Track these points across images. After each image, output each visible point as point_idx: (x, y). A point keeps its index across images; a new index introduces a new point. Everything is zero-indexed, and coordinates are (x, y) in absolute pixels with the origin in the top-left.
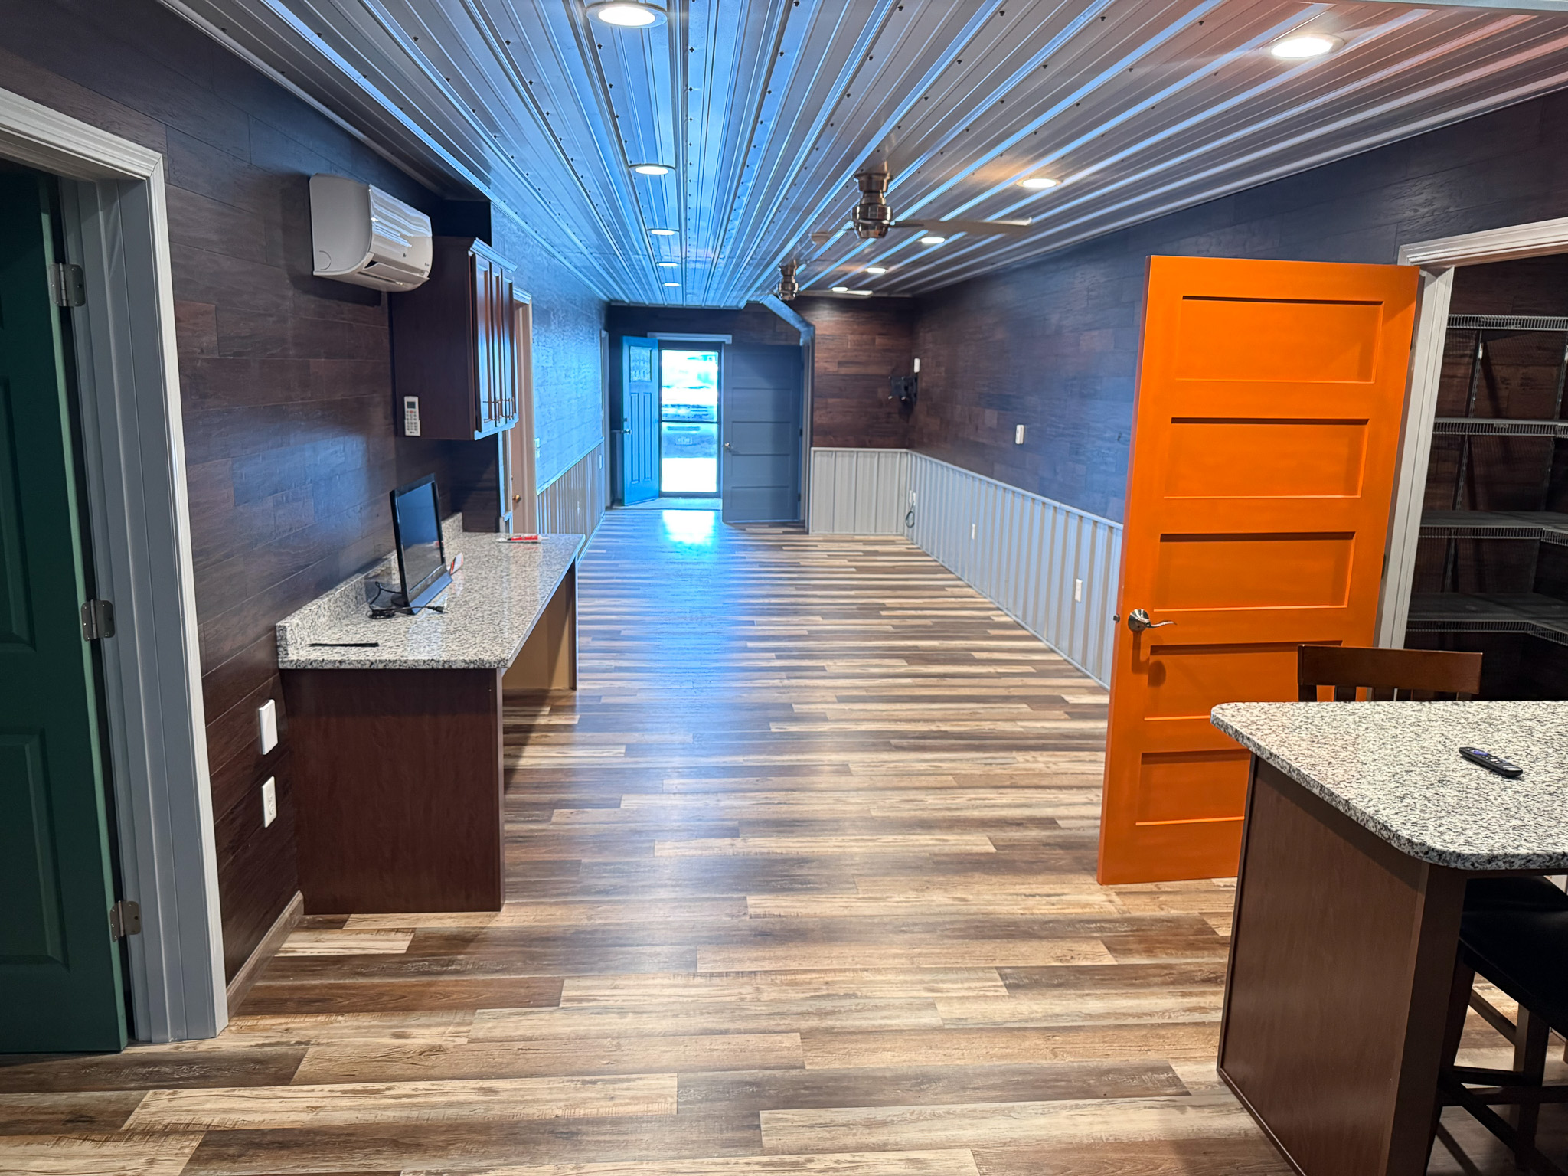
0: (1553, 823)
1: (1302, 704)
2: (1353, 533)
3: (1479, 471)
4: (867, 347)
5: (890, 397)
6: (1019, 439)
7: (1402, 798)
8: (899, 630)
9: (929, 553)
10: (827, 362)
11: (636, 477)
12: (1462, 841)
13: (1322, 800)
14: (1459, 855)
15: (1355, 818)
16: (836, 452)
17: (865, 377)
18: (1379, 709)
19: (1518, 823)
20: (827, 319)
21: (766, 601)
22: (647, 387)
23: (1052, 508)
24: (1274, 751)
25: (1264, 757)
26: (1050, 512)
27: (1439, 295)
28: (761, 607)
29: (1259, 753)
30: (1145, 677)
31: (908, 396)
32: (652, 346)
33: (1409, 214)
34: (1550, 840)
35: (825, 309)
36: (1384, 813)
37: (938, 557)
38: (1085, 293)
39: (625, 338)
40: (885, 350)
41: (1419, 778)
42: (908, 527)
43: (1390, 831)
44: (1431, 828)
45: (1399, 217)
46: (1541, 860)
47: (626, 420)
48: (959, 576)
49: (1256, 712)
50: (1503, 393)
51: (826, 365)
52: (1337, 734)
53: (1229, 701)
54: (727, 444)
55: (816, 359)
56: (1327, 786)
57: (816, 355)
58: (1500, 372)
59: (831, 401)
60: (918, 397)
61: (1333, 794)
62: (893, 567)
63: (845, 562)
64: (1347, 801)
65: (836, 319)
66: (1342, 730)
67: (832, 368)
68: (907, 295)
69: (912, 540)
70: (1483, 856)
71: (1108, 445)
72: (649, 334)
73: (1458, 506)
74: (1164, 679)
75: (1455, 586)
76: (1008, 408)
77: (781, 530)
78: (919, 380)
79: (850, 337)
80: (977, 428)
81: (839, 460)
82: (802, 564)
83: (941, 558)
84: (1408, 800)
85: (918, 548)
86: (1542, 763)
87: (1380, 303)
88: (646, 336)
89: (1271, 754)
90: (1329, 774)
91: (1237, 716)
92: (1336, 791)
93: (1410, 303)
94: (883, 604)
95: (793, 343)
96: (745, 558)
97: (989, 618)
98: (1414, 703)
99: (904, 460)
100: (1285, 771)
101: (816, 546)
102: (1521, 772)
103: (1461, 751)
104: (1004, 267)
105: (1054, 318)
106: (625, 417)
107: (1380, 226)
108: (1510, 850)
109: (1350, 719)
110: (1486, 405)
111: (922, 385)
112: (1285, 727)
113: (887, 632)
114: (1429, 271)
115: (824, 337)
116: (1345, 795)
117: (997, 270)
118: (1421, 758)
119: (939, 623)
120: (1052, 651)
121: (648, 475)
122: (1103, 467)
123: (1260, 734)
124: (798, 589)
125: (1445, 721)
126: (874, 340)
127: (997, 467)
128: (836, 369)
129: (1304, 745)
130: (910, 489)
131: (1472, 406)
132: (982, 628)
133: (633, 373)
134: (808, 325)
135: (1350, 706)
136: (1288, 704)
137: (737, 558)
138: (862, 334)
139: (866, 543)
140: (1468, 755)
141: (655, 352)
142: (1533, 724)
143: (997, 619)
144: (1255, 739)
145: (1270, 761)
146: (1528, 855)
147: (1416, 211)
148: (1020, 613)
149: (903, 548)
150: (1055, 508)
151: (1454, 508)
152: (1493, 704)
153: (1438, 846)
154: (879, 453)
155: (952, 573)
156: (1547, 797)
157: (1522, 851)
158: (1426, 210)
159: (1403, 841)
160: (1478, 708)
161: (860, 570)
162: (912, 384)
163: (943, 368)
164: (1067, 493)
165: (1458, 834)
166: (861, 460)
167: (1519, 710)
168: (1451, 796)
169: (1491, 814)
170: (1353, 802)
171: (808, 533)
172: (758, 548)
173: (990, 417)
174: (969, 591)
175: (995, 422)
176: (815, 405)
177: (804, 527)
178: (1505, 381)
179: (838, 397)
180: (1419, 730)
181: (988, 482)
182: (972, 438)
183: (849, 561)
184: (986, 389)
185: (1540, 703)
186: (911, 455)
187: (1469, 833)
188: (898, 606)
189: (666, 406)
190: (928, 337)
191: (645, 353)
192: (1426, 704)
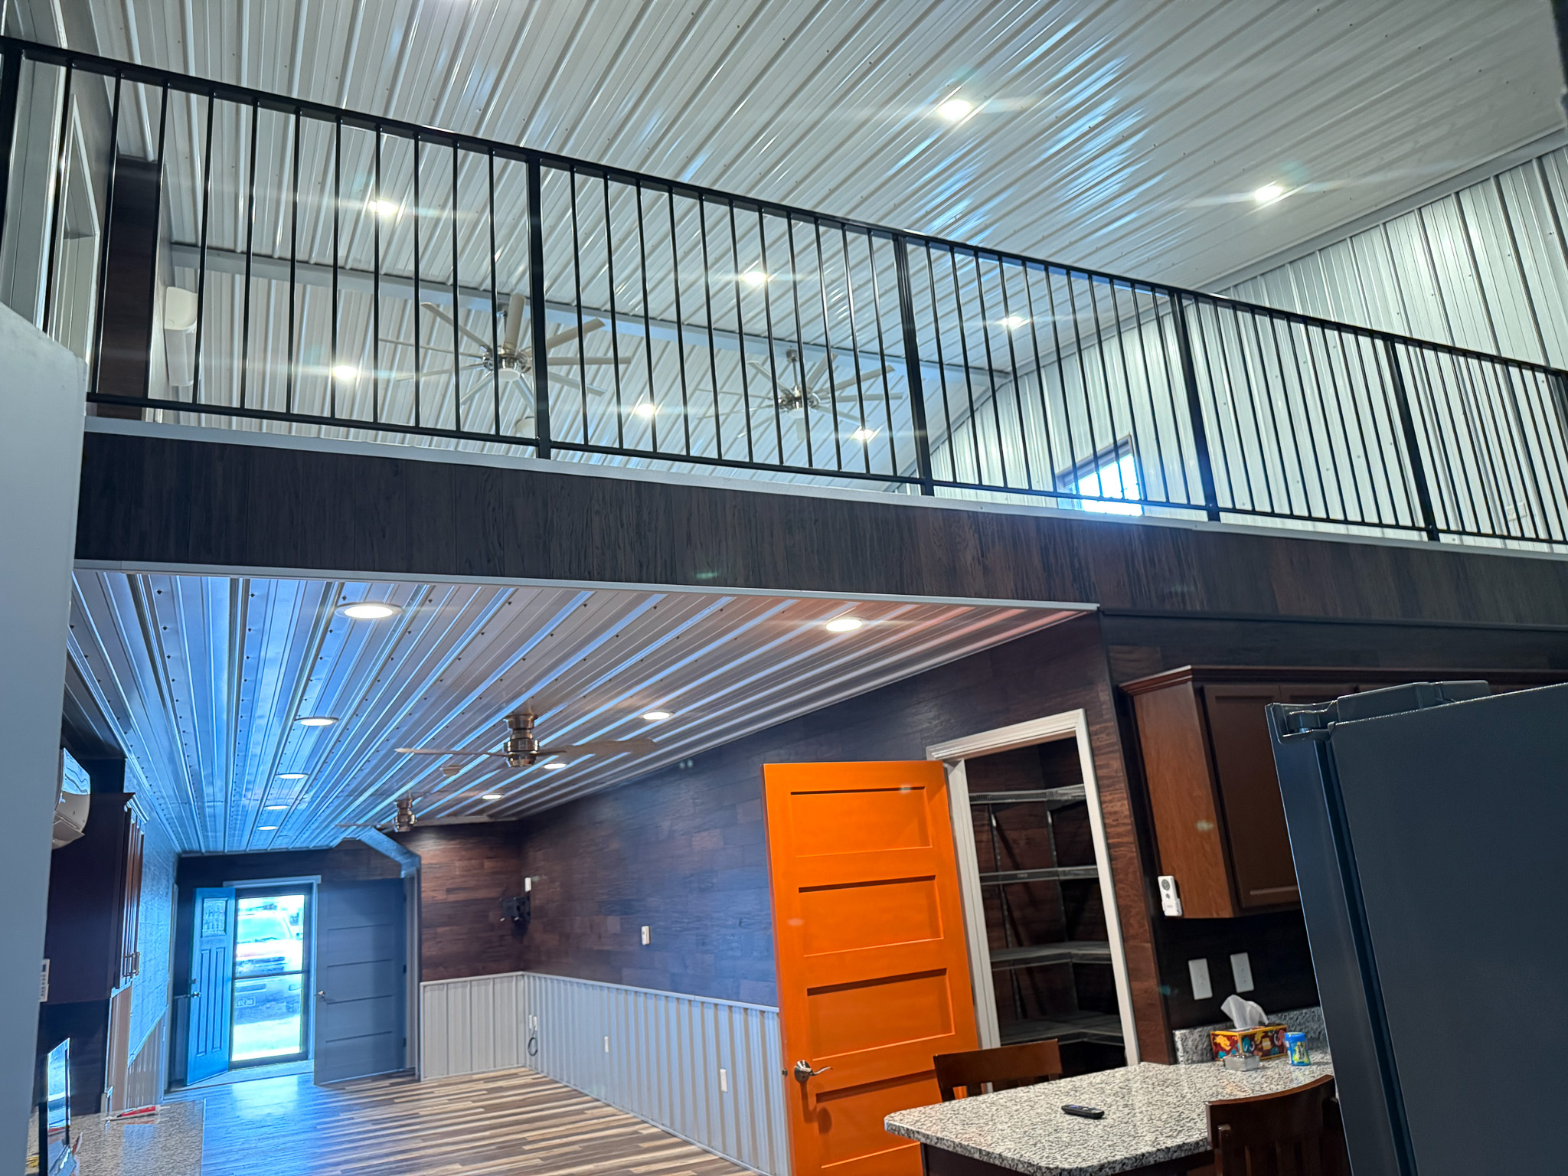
0: (1131, 1138)
1: (947, 1103)
2: (945, 970)
3: (1017, 914)
4: (476, 872)
5: (502, 920)
6: (645, 940)
7: (1035, 1145)
8: (548, 1162)
9: (558, 1079)
10: (434, 891)
11: (202, 1049)
12: (1080, 1160)
13: (982, 1161)
14: (1081, 1169)
15: (1008, 1167)
16: (448, 984)
17: (475, 901)
18: (1001, 1096)
19: (1110, 1143)
20: (434, 848)
21: (392, 1159)
22: (220, 941)
23: (687, 1002)
24: (939, 1135)
25: (933, 1143)
26: (685, 1007)
27: (958, 778)
28: (387, 1167)
29: (928, 1142)
30: (816, 1125)
31: (520, 916)
32: (229, 896)
33: (926, 725)
34: (1132, 1148)
35: (432, 838)
36: (1027, 1155)
37: (568, 1082)
38: (691, 801)
39: (198, 890)
40: (494, 873)
41: (1041, 1131)
42: (531, 1055)
43: (1034, 1165)
44: (1059, 1157)
45: (920, 727)
46: (1131, 1162)
47: (195, 981)
48: (595, 1097)
49: (916, 1114)
50: (1016, 851)
51: (433, 894)
52: (979, 1117)
53: (895, 1111)
54: (321, 993)
55: (423, 889)
56: (983, 1148)
57: (423, 885)
58: (1011, 835)
59: (440, 930)
60: (532, 915)
61: (989, 1153)
62: (524, 1100)
63: (469, 1104)
64: (1000, 1155)
65: (442, 847)
66: (981, 1113)
67: (441, 896)
68: (514, 819)
69: (536, 1069)
70: (1095, 1167)
71: (732, 931)
72: (225, 883)
73: (1010, 945)
74: (831, 1124)
75: (1025, 1015)
76: (629, 910)
77: (387, 1082)
78: (531, 898)
79: (457, 864)
80: (600, 937)
81: (451, 992)
82: (422, 1113)
83: (572, 1082)
84: (1039, 1145)
85: (545, 1077)
86: (1115, 1107)
87: (923, 788)
88: (221, 886)
89: (938, 1138)
90: (982, 1140)
91: (902, 1119)
92: (991, 1150)
93: (940, 787)
94: (524, 1138)
95: (394, 877)
96: (352, 1118)
97: (636, 1132)
98: (1023, 1088)
99: (521, 983)
100: (951, 1149)
101: (432, 1092)
102: (1103, 1113)
103: (1063, 1108)
104: (613, 785)
105: (666, 825)
106: (193, 978)
107: (909, 734)
108: (1111, 1159)
109: (984, 1106)
110: (1008, 861)
111: (535, 902)
112: (941, 1120)
113: (536, 1166)
114: (949, 763)
115: (431, 866)
116: (998, 1151)
117: (606, 788)
118: (1038, 1120)
119: (586, 1147)
120: (706, 1152)
121: (217, 1044)
122: (730, 953)
123: (925, 1127)
124: (424, 1141)
125: (1047, 1095)
126: (482, 866)
127: (626, 972)
128: (444, 897)
129: (958, 1128)
130: (530, 1014)
131: (999, 863)
132: (633, 1143)
133: (205, 927)
134: (411, 855)
135: (980, 1098)
136: (937, 1105)
137: (343, 1120)
138: (470, 859)
139: (487, 1080)
140: (1069, 1111)
141: (232, 902)
142: (1103, 1085)
143: (645, 1132)
144: (923, 1131)
145: (938, 1145)
146: (1122, 1160)
147: (930, 723)
148: (667, 1122)
149: (528, 1080)
150: (690, 1001)
151: (1007, 946)
152: (1074, 1079)
153: (1067, 1166)
154: (494, 978)
155: (587, 1095)
156: (1123, 1125)
157: (1118, 1158)
158: (937, 722)
159: (1044, 1170)
160: (1065, 1083)
161: (488, 1109)
162: (524, 903)
163: (558, 883)
164: (700, 986)
165: (1077, 1157)
166: (475, 989)
167: (1092, 1079)
168: (1065, 1138)
169: (1093, 1141)
170: (1004, 1154)
171: (419, 1080)
172: (365, 1106)
173: (613, 924)
174: (609, 1110)
175: (618, 927)
176: (424, 937)
177: (414, 1075)
178: (1015, 841)
179: (446, 926)
180: (1032, 1104)
181: (618, 989)
182: (595, 948)
183: (474, 1102)
184: (605, 897)
185: (1104, 1072)
186: (529, 977)
187: (1083, 1155)
188: (541, 1137)
189: (241, 963)
190: (538, 855)
191: (220, 904)
192: (1031, 1087)
